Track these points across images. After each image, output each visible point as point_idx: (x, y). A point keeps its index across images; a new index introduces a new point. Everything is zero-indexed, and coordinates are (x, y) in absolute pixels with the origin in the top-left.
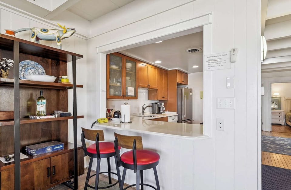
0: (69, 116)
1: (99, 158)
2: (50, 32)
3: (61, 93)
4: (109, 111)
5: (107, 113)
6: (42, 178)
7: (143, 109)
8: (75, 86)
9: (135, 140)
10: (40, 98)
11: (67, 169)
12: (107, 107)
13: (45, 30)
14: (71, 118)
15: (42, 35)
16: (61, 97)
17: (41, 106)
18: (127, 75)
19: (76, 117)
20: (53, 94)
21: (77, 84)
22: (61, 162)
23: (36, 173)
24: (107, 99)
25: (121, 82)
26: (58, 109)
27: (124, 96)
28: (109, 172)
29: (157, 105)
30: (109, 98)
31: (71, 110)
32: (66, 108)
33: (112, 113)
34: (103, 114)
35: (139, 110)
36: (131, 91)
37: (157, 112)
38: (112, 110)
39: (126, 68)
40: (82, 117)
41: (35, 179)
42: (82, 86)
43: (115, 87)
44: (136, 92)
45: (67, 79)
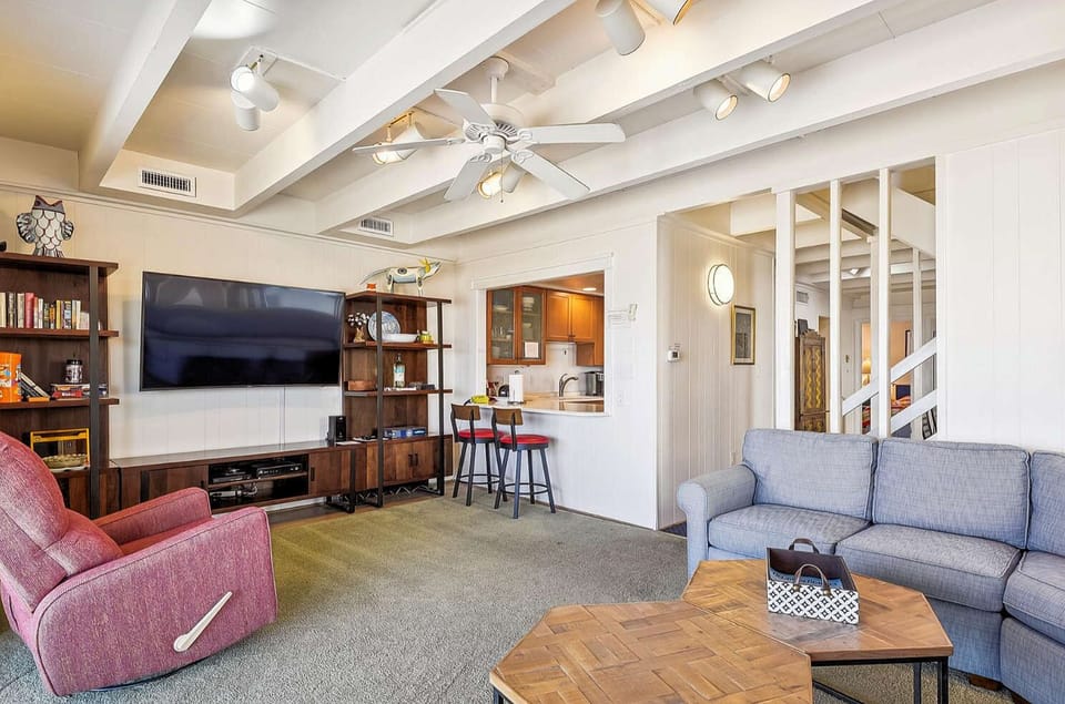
0: (431, 389)
1: (474, 444)
2: (410, 273)
3: (419, 355)
4: (490, 385)
5: (487, 390)
6: (404, 467)
7: (562, 385)
8: (441, 347)
9: (514, 415)
10: (398, 364)
11: (431, 462)
12: (487, 378)
13: (402, 271)
14: (436, 392)
15: (400, 277)
16: (418, 362)
17: (399, 376)
18: (525, 319)
19: (442, 392)
20: (409, 356)
21: (444, 343)
22: (425, 451)
23: (398, 457)
24: (488, 365)
25: (512, 334)
26: (414, 381)
27: (520, 359)
28: (489, 475)
29: (594, 375)
30: (492, 362)
31: (433, 379)
32: (424, 378)
33: (497, 389)
34: (480, 388)
35: (553, 387)
36: (531, 349)
37: (594, 392)
38: (497, 383)
39: (522, 307)
40: (450, 391)
41: (397, 466)
42: (450, 346)
43: (500, 344)
44: (542, 351)
45: (430, 335)
